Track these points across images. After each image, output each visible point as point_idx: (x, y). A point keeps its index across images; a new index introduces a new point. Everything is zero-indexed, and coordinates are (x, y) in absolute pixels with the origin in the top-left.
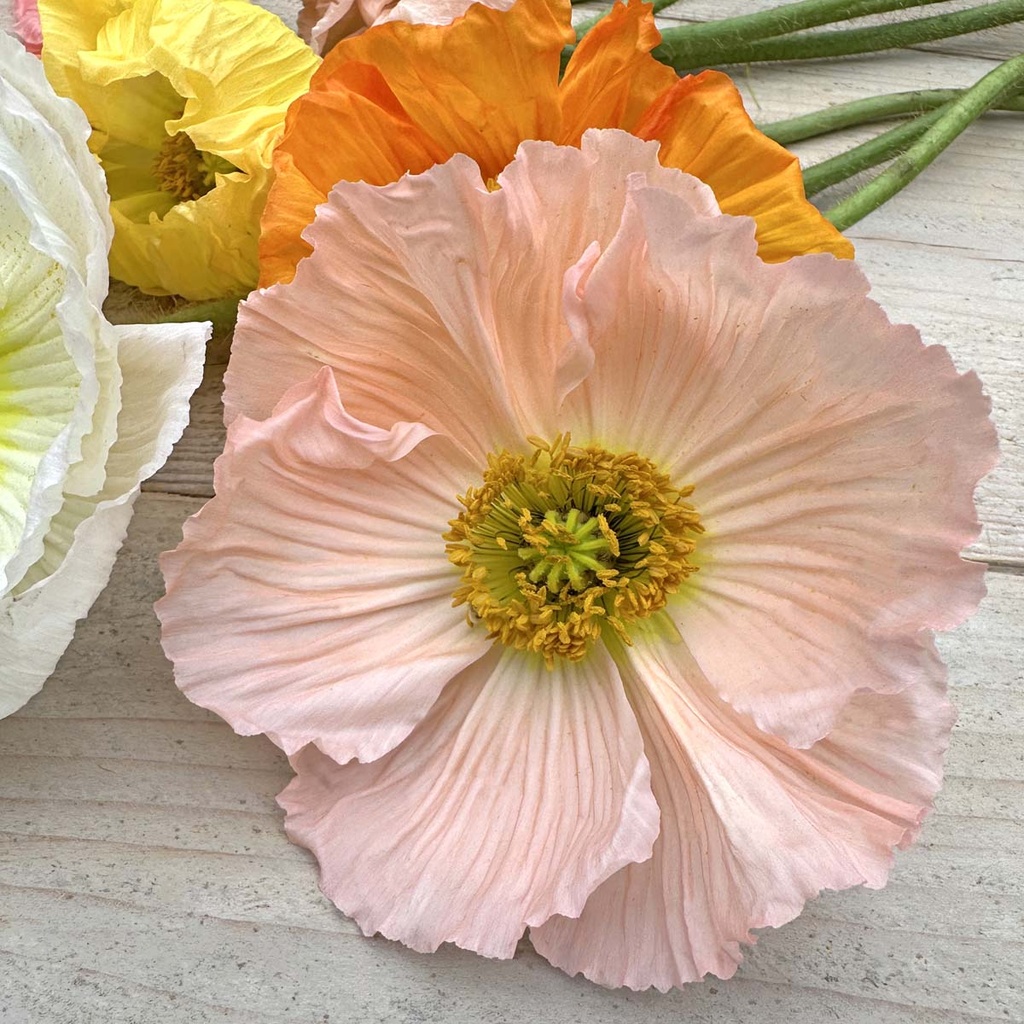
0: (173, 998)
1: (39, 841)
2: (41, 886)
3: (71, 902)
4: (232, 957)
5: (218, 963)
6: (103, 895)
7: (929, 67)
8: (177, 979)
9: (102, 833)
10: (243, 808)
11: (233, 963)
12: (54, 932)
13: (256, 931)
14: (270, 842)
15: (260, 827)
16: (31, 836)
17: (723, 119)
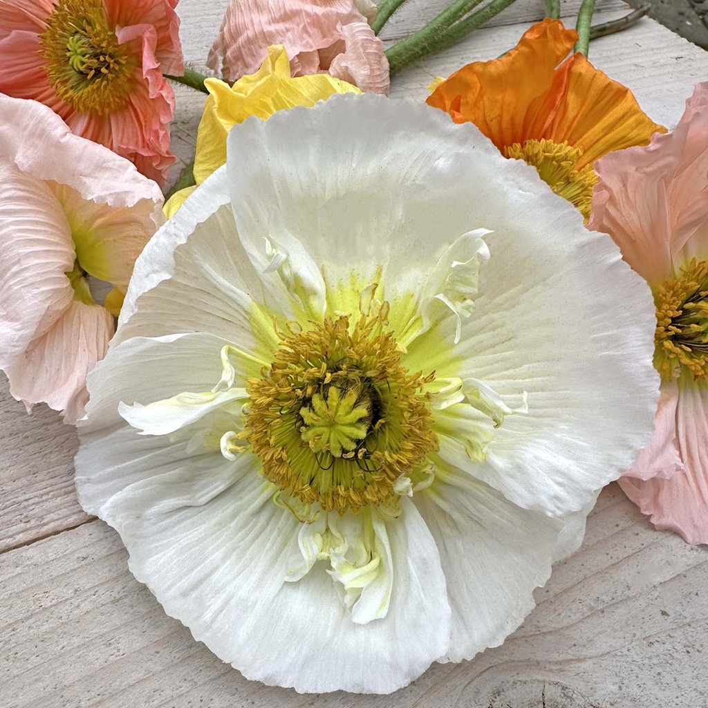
0: (690, 625)
1: (561, 596)
2: (586, 615)
3: (605, 613)
4: (690, 593)
5: (688, 599)
6: (614, 601)
7: (491, 37)
8: (682, 617)
9: (581, 576)
10: (620, 528)
11: (693, 595)
12: (615, 631)
13: (685, 577)
14: (647, 536)
15: (636, 532)
16: (556, 596)
17: (595, 76)
